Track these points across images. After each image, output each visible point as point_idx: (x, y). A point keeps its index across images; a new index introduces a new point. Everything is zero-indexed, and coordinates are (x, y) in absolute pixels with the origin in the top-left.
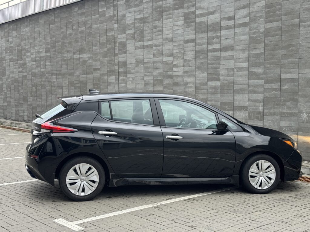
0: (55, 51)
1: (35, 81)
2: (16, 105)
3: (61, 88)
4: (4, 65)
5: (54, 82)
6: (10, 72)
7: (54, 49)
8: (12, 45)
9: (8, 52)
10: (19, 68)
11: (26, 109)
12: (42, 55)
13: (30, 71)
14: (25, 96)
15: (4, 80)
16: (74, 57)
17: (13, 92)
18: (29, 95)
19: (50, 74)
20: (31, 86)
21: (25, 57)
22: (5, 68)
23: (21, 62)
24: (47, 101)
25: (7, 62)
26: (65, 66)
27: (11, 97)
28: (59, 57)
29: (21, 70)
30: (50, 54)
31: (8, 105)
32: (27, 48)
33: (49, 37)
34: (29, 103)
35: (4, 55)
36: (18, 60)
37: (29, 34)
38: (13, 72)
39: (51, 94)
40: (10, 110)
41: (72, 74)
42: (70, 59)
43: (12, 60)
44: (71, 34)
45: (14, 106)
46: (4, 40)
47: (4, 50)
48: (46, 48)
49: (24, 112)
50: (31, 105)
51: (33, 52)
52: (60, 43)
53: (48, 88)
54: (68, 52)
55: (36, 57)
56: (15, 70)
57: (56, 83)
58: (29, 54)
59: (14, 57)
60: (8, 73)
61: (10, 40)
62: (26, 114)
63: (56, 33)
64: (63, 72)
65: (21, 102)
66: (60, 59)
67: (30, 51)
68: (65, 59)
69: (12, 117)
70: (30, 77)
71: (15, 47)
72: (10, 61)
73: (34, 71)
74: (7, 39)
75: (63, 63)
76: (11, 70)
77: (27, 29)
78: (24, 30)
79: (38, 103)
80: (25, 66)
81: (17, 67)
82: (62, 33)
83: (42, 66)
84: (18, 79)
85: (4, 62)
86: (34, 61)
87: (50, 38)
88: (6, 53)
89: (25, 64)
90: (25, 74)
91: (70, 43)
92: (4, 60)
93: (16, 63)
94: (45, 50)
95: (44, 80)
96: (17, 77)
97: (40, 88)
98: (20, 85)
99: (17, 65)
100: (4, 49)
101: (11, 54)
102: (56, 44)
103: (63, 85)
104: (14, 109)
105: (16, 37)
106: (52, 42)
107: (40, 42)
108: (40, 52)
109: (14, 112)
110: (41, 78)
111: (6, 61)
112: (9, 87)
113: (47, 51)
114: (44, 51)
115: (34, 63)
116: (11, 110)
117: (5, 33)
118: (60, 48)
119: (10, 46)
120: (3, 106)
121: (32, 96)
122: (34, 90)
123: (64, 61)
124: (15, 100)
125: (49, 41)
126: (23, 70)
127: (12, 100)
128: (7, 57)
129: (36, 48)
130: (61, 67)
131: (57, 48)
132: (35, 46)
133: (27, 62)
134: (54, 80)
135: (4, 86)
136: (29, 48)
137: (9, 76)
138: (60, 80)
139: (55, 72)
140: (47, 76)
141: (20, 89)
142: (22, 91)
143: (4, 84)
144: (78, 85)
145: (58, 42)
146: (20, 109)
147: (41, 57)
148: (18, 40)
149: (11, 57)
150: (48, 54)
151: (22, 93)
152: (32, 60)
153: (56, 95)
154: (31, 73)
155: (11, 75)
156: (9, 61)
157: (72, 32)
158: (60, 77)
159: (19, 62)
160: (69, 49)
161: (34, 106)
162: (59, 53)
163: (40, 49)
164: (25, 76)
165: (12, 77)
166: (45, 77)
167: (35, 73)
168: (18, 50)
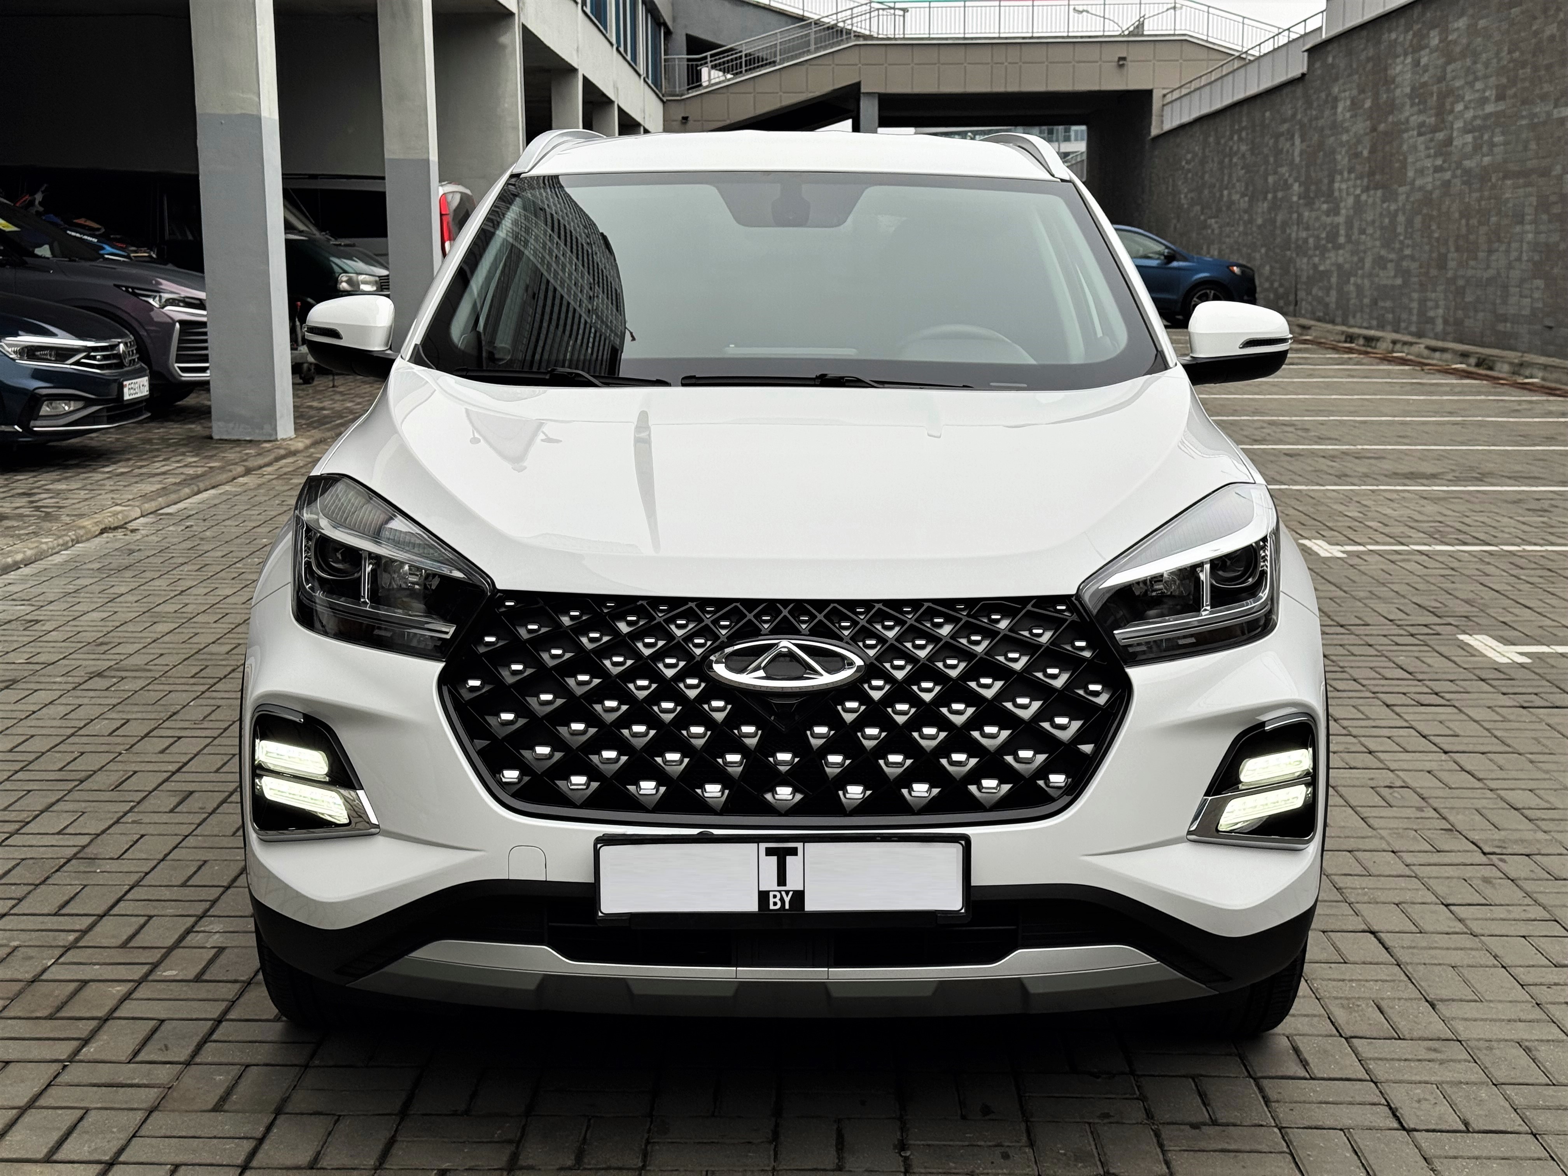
0: (1515, 96)
1: (1467, 200)
2: (1421, 284)
3: (1522, 223)
4: (1405, 147)
5: (1507, 200)
6: (1416, 171)
7: (1514, 90)
8: (1425, 78)
9: (1417, 100)
10: (1436, 156)
11: (1442, 296)
12: (1490, 108)
13: (1459, 165)
14: (1443, 250)
15: (1402, 198)
16: (1556, 114)
17: (1417, 236)
18: (1452, 249)
19: (1501, 175)
20: (1457, 215)
21: (1451, 118)
22: (1406, 159)
23: (1440, 136)
24: (1488, 267)
25: (1412, 137)
26: (1533, 146)
27: (1412, 258)
28: (1523, 117)
29: (1439, 162)
30: (1503, 108)
31: (1406, 284)
32: (1458, 88)
33: (1506, 48)
34: (1450, 274)
35: (1407, 111)
36: (1435, 130)
37: (1464, 41)
38: (1421, 172)
39: (1499, 240)
40: (1407, 301)
41: (1545, 173)
42: (1544, 123)
43: (1423, 129)
44: (1552, 38)
45: (1417, 287)
46: (1409, 60)
47: (1406, 95)
48: (1497, 87)
49: (1437, 307)
50: (1453, 280)
51: (1470, 101)
52: (1528, 70)
53: (1494, 219)
54: (1544, 97)
55: (1475, 118)
56: (1428, 163)
57: (1510, 205)
58: (1459, 107)
59: (1428, 120)
60: (1411, 174)
61: (1424, 61)
62: (1440, 311)
63: (1523, 34)
64: (1530, 164)
65: (1434, 272)
66: (1524, 122)
67: (1463, 98)
68: (1536, 120)
69: (1410, 323)
70: (1457, 185)
71: (1433, 85)
72: (1420, 134)
73: (1467, 163)
74: (1417, 55)
75: (1531, 134)
76: (1419, 165)
77: (1462, 23)
78: (1456, 25)
79: (1470, 273)
80: (1449, 149)
81: (1432, 151)
82: (1536, 33)
83: (1485, 149)
84: (1431, 193)
85: (1405, 136)
86: (1469, 132)
87: (1510, 52)
88: (1412, 106)
89: (1449, 141)
90: (1448, 175)
91: (1548, 67)
92: (1407, 130)
93: (1432, 140)
94: (1494, 92)
95: (1486, 193)
96: (1429, 187)
97: (1476, 223)
98: (1435, 213)
99: (1432, 144)
100: (1408, 90)
101: (1421, 107)
102: (1521, 72)
103: (1527, 210)
104: (1415, 295)
105: (1437, 49)
106: (1511, 65)
107: (1487, 65)
108: (1483, 101)
109: (1415, 305)
110: (1481, 190)
111: (1411, 133)
112: (1410, 223)
113: (1500, 97)
114: (1493, 97)
115: (1469, 138)
116: (1411, 300)
117: (1414, 35)
118: (1527, 84)
119: (1422, 80)
120: (1393, 287)
121: (1458, 249)
122: (1464, 231)
123: (1533, 127)
124: (1421, 267)
125: (1505, 63)
126: (1444, 162)
127: (1414, 266)
128: (1415, 120)
129: (1479, 85)
130: (1526, 148)
131: (1519, 86)
132: (1476, 79)
133: (1455, 134)
134: (1507, 195)
135: (1401, 218)
136: (1462, 87)
137: (1413, 182)
138: (1521, 192)
139: (1512, 167)
140: (1494, 180)
141: (1434, 227)
142: (1436, 235)
143: (1400, 214)
144: (1557, 209)
145: (1524, 65)
146: (1429, 294)
147: (1487, 117)
148: (1440, 62)
149: (1421, 118)
150: (1501, 106)
151: (1438, 240)
152: (1466, 131)
153: (1509, 243)
154: (1459, 172)
155: (1418, 182)
156: (1415, 133)
157: (1555, 30)
158: (1521, 181)
159: (1437, 135)
160: (1547, 87)
161: (1461, 282)
162: (1524, 102)
163: (1484, 91)
164: (1447, 184)
165: (1421, 188)
166: (1489, 184)
167: (1467, 172)
168: (1438, 97)
